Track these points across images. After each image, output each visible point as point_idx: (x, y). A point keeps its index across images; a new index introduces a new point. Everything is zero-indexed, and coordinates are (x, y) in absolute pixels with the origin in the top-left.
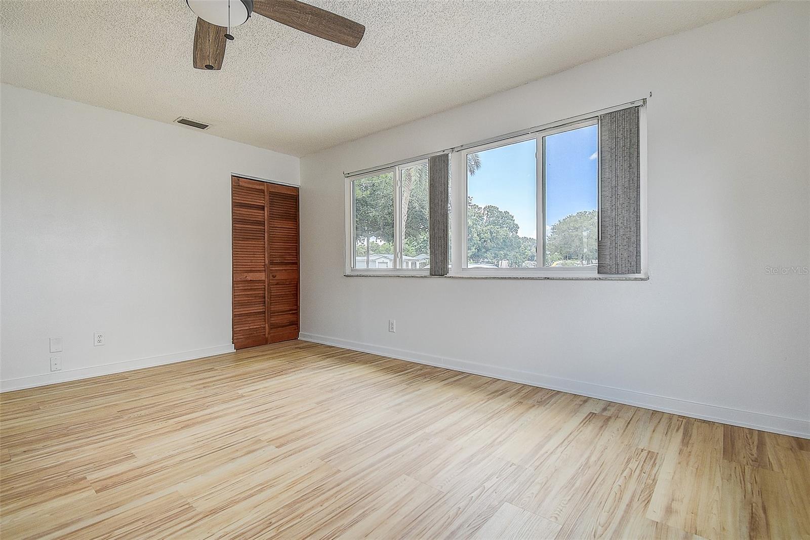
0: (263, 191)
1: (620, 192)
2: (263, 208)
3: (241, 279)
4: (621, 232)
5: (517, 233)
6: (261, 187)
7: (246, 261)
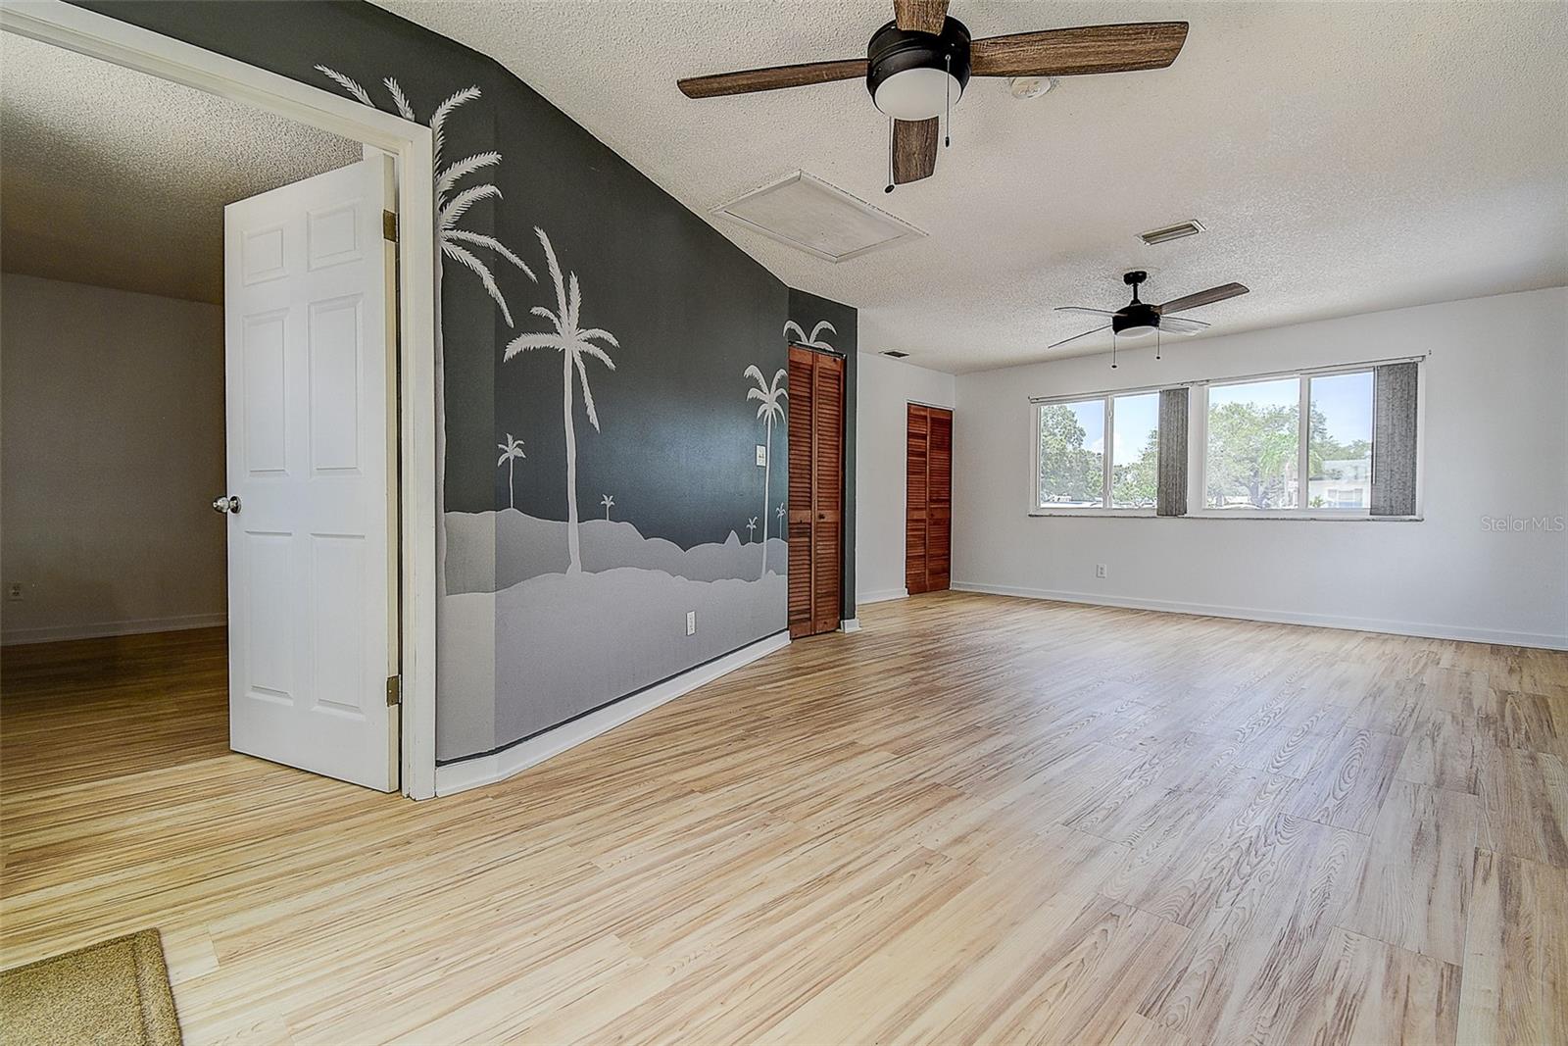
0: (925, 417)
1: (1396, 439)
2: (924, 437)
4: (1397, 476)
5: (1080, 444)
6: (923, 413)
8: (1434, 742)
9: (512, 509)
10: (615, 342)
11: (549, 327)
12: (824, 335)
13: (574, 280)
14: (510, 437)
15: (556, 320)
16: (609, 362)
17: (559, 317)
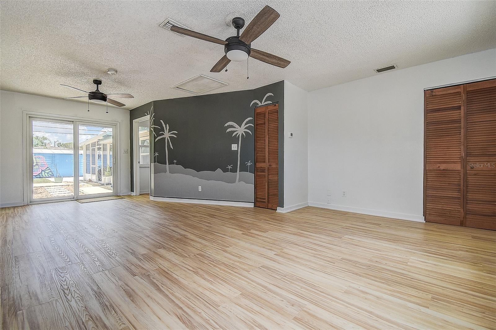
2: (459, 108)
3: (433, 168)
7: (439, 154)
8: (39, 273)
9: (156, 163)
10: (176, 132)
11: (163, 134)
12: (268, 99)
13: (168, 125)
14: (156, 152)
15: (164, 133)
16: (175, 136)
17: (164, 132)
